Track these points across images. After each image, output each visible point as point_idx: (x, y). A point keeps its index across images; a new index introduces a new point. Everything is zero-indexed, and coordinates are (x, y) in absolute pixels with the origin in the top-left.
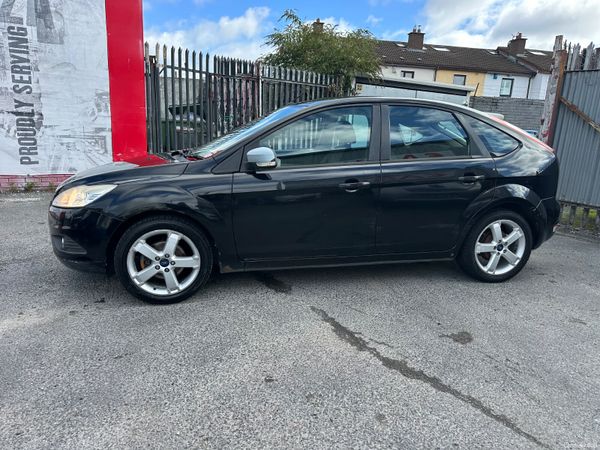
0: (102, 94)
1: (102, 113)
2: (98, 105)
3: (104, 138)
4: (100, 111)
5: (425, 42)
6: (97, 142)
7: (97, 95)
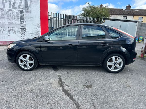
0: (39, 24)
1: (39, 28)
2: (38, 26)
3: (39, 34)
4: (38, 28)
5: (131, 9)
6: (37, 35)
7: (38, 24)
